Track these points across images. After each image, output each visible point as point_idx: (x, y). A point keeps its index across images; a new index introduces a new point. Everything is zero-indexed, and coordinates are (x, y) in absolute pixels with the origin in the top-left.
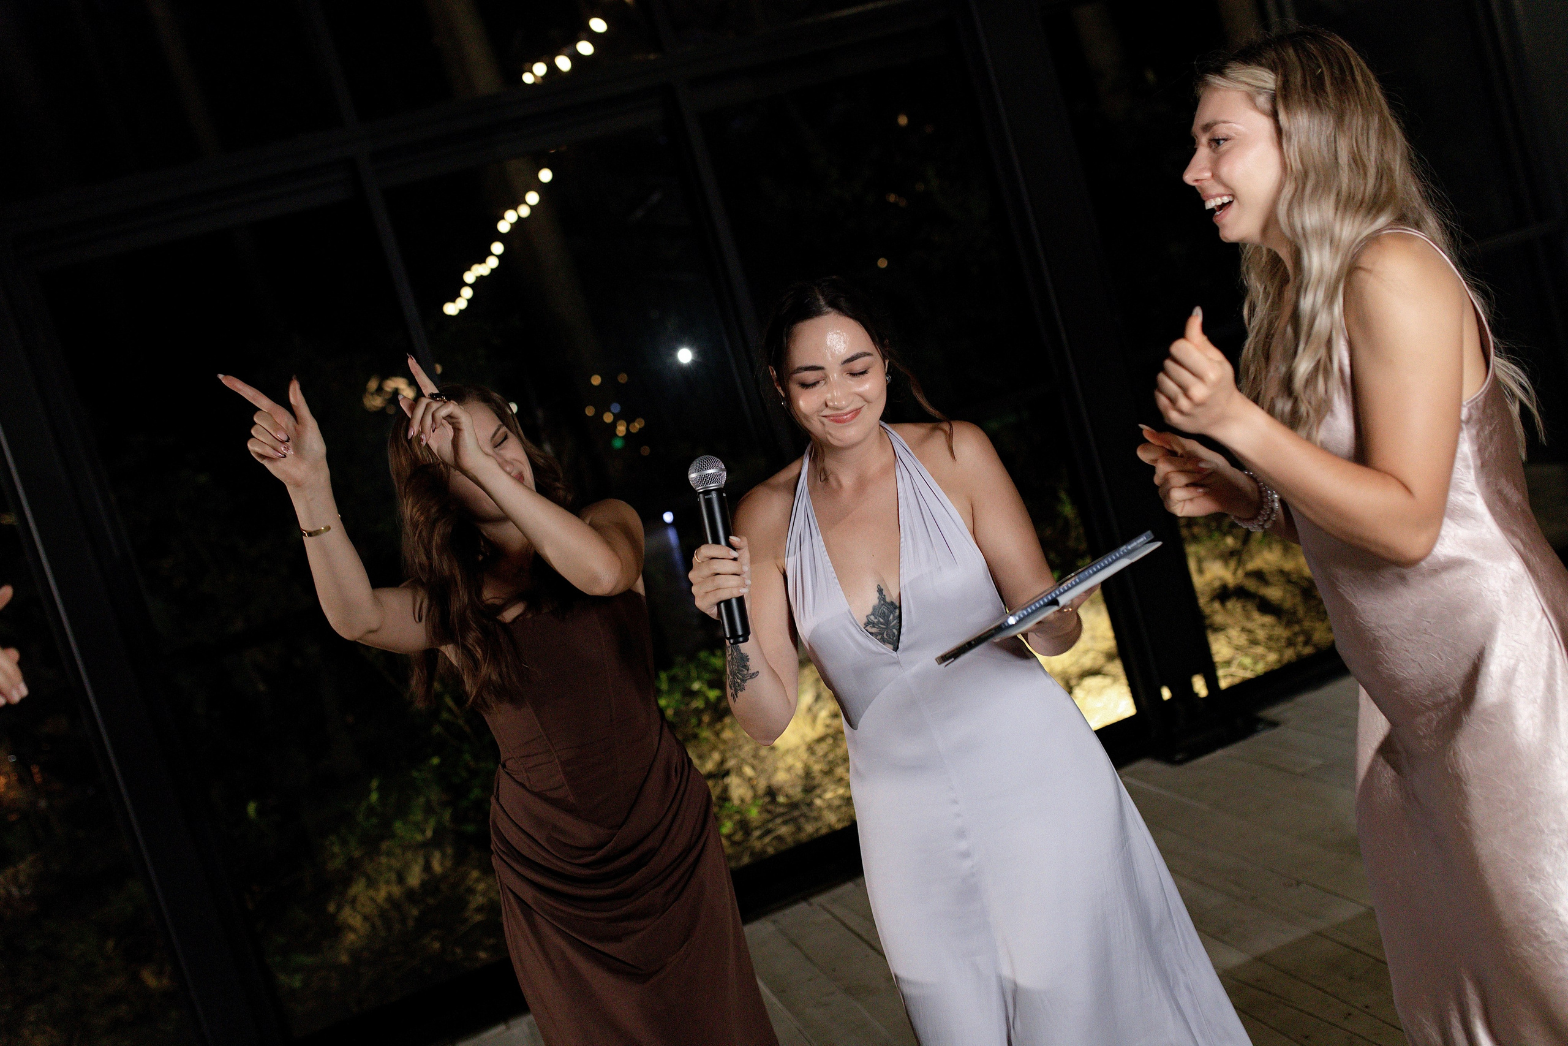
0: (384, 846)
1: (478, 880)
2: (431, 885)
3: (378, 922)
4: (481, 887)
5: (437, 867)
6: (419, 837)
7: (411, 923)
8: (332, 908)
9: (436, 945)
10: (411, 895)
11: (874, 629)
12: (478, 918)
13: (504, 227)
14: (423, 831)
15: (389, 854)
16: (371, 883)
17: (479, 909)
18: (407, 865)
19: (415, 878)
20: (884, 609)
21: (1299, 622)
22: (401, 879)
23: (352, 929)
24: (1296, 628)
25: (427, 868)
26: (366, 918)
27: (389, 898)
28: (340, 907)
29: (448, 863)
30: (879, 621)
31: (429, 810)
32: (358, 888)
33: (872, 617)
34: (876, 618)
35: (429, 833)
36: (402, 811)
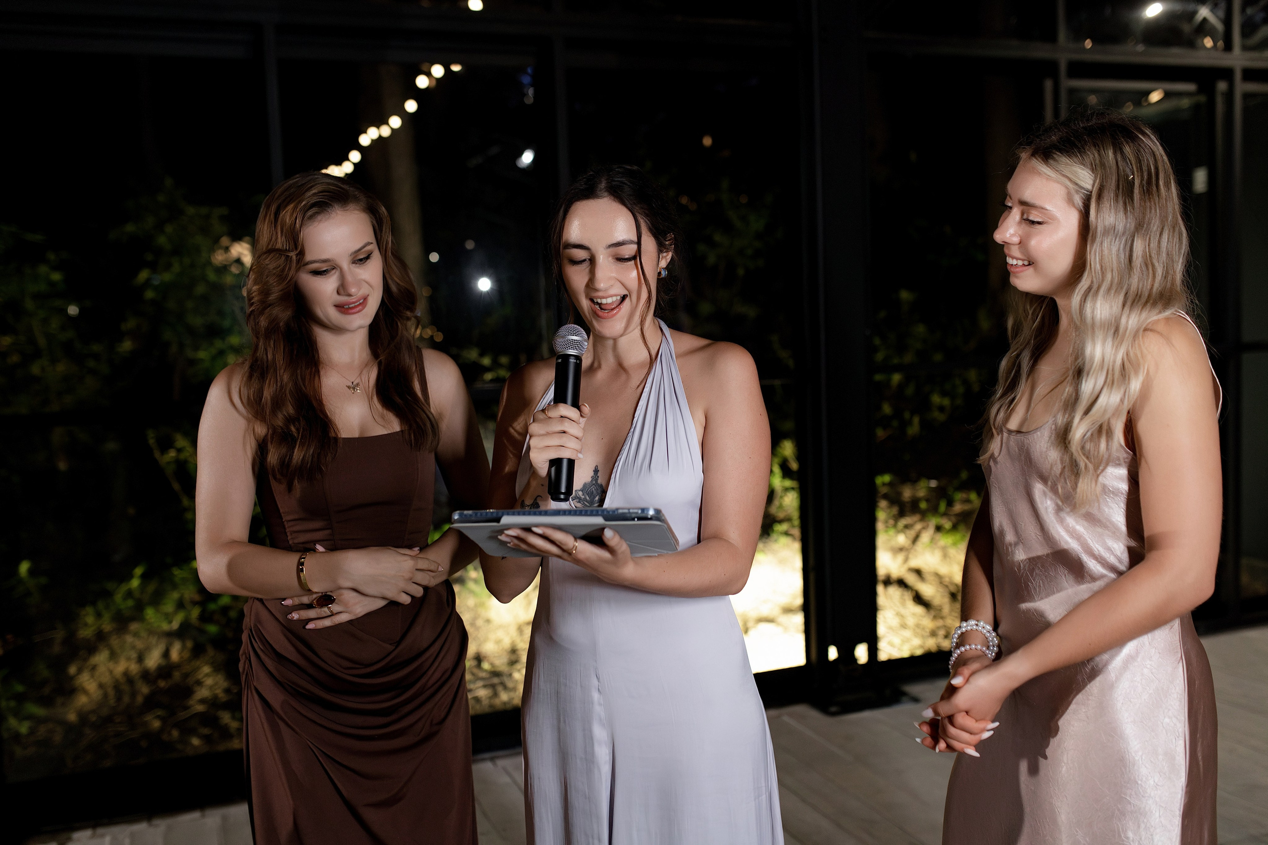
0: (134, 626)
1: (207, 675)
2: (166, 670)
3: (111, 692)
4: (209, 681)
5: (175, 655)
6: (165, 627)
7: (140, 699)
8: (72, 670)
9: (157, 724)
10: (146, 675)
11: (579, 504)
12: (200, 708)
13: (365, 140)
14: (170, 622)
15: (136, 635)
16: (113, 656)
17: (202, 701)
18: (148, 649)
19: (153, 660)
20: (593, 489)
21: (942, 618)
22: (140, 659)
23: (85, 692)
24: (940, 623)
25: (166, 654)
26: (101, 686)
27: (126, 674)
28: (80, 671)
29: (186, 655)
30: (585, 498)
31: (180, 605)
32: (101, 658)
33: (580, 493)
34: (583, 495)
35: (175, 625)
36: (156, 600)
